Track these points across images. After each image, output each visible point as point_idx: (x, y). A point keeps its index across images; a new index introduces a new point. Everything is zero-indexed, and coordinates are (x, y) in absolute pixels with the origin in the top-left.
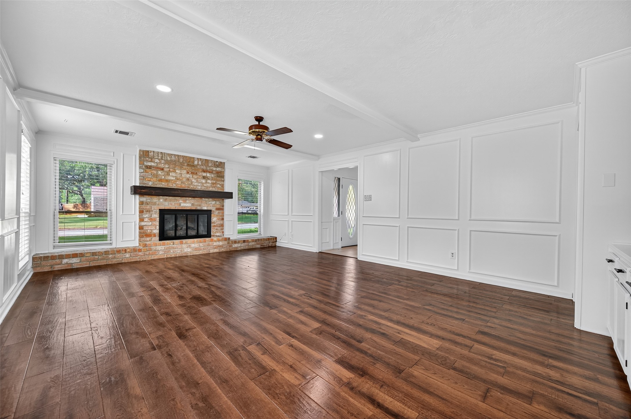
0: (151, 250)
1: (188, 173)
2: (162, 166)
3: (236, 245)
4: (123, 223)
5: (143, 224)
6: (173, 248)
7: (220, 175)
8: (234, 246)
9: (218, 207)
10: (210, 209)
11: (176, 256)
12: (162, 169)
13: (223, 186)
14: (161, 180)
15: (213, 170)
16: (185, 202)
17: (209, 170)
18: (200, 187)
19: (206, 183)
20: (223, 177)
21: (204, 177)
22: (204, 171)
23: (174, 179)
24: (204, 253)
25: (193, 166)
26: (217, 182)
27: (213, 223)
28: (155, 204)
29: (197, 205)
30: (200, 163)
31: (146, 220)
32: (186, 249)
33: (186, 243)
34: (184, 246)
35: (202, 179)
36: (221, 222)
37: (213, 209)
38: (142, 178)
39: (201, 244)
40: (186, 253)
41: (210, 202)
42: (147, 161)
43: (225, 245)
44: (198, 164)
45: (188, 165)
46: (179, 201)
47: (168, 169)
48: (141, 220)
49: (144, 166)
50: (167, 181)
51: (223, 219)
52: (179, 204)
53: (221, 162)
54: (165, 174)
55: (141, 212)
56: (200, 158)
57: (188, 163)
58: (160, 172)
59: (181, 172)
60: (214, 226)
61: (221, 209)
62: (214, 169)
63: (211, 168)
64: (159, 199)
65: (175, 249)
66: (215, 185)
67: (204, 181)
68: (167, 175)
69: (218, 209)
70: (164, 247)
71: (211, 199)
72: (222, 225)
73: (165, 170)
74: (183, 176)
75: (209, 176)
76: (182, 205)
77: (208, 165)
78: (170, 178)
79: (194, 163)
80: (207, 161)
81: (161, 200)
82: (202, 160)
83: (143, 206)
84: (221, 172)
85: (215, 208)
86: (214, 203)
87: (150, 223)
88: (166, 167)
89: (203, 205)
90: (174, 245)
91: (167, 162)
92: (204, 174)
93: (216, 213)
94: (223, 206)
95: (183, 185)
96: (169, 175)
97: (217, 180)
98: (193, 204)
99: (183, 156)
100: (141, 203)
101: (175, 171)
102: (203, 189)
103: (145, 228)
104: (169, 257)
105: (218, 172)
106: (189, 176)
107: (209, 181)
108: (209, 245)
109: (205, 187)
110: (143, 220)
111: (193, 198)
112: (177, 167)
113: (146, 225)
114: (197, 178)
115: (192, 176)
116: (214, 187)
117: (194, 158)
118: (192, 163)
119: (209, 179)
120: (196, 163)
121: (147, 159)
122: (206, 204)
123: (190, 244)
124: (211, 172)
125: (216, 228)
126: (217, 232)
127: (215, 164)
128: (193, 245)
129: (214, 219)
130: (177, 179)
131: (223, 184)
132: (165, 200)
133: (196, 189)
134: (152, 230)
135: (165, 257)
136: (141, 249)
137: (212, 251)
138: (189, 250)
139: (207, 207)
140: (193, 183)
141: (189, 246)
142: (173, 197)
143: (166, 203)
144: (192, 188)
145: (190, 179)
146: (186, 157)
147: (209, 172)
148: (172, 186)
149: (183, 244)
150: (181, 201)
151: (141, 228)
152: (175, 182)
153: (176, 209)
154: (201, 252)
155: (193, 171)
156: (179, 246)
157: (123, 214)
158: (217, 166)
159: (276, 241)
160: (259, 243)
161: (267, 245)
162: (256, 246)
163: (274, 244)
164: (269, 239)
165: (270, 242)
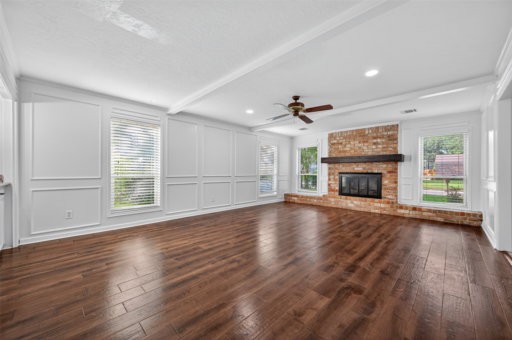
0: (327, 200)
1: (360, 142)
2: (341, 141)
3: (402, 211)
4: (321, 181)
5: (330, 182)
6: (341, 202)
7: (393, 139)
8: (398, 211)
9: (390, 169)
10: (381, 172)
11: (342, 208)
12: (341, 144)
13: (395, 148)
14: (340, 152)
15: (383, 135)
16: (357, 166)
17: (380, 135)
18: (371, 153)
19: (377, 148)
20: (396, 139)
21: (374, 144)
22: (375, 138)
23: (349, 149)
24: (365, 211)
25: (365, 136)
26: (388, 145)
27: (384, 185)
28: (337, 169)
29: (368, 169)
30: (370, 132)
31: (332, 180)
32: (350, 204)
33: (350, 199)
34: (349, 201)
35: (373, 145)
36: (394, 185)
37: (384, 172)
38: (330, 152)
39: (362, 203)
40: (349, 207)
41: (381, 166)
42: (332, 140)
43: (388, 208)
44: (369, 133)
45: (360, 136)
46: (353, 166)
47: (345, 143)
48: (329, 180)
49: (330, 144)
50: (345, 152)
51: (396, 182)
52: (353, 168)
53: (393, 126)
54: (343, 147)
55: (329, 174)
56: (370, 128)
57: (361, 135)
58: (340, 146)
59: (354, 143)
60: (386, 189)
61: (394, 172)
62: (386, 133)
63: (382, 133)
64: (339, 166)
65: (342, 203)
66: (386, 149)
67: (374, 147)
68: (345, 147)
69: (389, 172)
70: (334, 199)
71: (381, 163)
72: (395, 189)
73: (343, 143)
74: (356, 146)
75: (379, 142)
76: (355, 169)
77: (378, 132)
78: (347, 149)
79: (365, 133)
80: (377, 128)
81: (341, 166)
82: (372, 128)
83: (331, 171)
84: (393, 135)
85: (387, 171)
86: (385, 166)
87: (334, 182)
88: (344, 141)
89: (374, 168)
90: (341, 200)
91: (345, 138)
92: (375, 141)
93: (387, 176)
94: (396, 169)
95: (356, 153)
96: (346, 147)
97: (388, 144)
98: (364, 168)
99: (356, 130)
100: (329, 169)
101: (350, 143)
102: (374, 154)
103: (331, 185)
104: (338, 207)
105: (389, 136)
106: (361, 145)
107: (380, 146)
108: (370, 205)
109: (375, 152)
110: (330, 180)
111: (364, 163)
112: (351, 139)
113: (332, 183)
114: (368, 146)
115: (364, 145)
116: (386, 151)
117: (365, 129)
118: (364, 133)
119: (379, 144)
120: (367, 132)
121: (332, 139)
122: (377, 168)
123: (352, 201)
124: (382, 137)
125: (388, 191)
126: (389, 195)
127: (385, 129)
128: (355, 202)
129: (385, 182)
130: (352, 149)
131: (396, 146)
132: (343, 166)
133: (367, 155)
134: (335, 187)
135: (335, 207)
136: (322, 199)
137: (372, 211)
138: (352, 205)
139: (378, 170)
140: (364, 151)
141: (352, 203)
142: (349, 163)
143: (344, 168)
144: (364, 155)
145: (361, 147)
146: (358, 130)
147: (380, 138)
148: (347, 155)
149: (348, 200)
150: (354, 166)
151: (329, 185)
152: (350, 151)
153: (351, 172)
154: (362, 209)
155: (365, 140)
156: (345, 201)
157: (322, 176)
158: (389, 130)
159: (482, 220)
160: (441, 215)
161: (458, 221)
162: (435, 218)
163: (475, 224)
164: (463, 214)
165: (465, 219)
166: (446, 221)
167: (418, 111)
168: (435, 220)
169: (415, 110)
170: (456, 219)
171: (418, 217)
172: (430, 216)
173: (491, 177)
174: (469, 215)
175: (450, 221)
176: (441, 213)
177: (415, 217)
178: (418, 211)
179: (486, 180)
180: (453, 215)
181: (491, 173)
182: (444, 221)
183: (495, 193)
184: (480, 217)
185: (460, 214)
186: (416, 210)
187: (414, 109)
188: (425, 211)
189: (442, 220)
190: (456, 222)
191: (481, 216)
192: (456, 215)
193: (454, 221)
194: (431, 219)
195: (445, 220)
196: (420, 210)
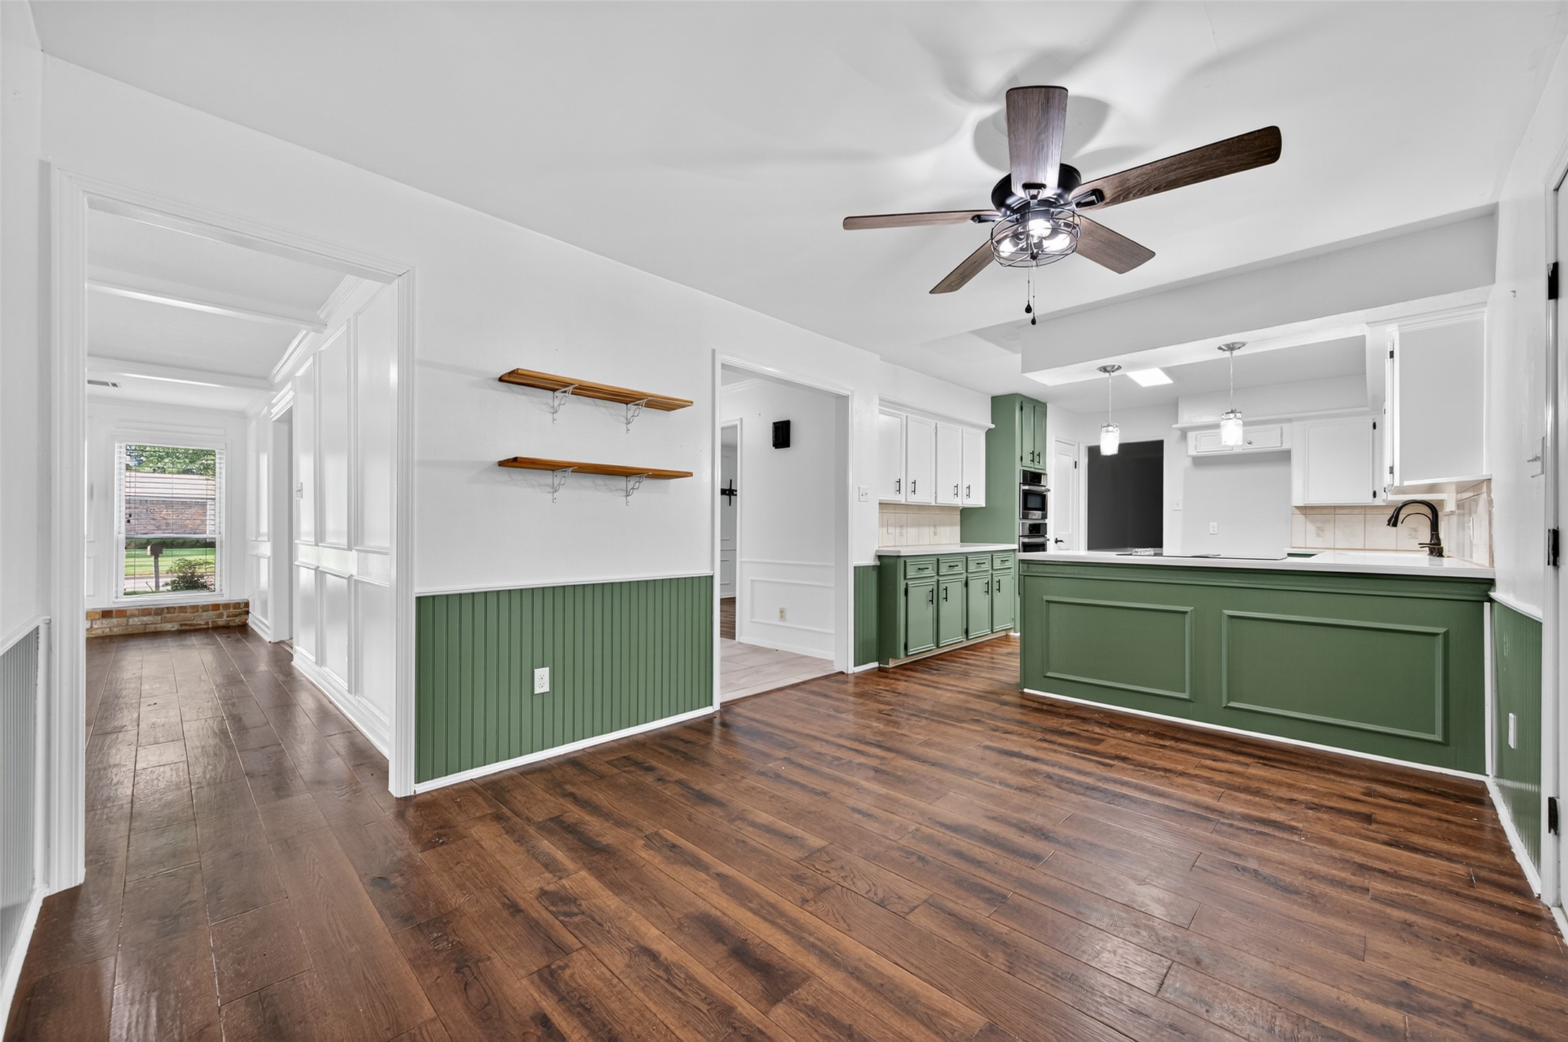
159: (248, 613)
160: (171, 618)
161: (207, 623)
162: (158, 626)
163: (238, 620)
164: (216, 607)
165: (221, 616)
166: (184, 628)
167: (121, 387)
168: (159, 630)
169: (114, 385)
170: (203, 619)
171: (116, 631)
172: (147, 624)
173: (263, 535)
174: (226, 606)
175: (191, 625)
176: (174, 613)
177: (108, 634)
178: (116, 617)
179: (255, 541)
180: (198, 611)
181: (264, 528)
182: (180, 628)
183: (269, 558)
184: (243, 608)
185: (211, 608)
186: (112, 617)
187: (114, 382)
188: (132, 616)
189: (176, 627)
190: (203, 625)
191: (247, 604)
192: (204, 611)
193: (200, 625)
194: (151, 628)
195: (181, 625)
196: (121, 613)
